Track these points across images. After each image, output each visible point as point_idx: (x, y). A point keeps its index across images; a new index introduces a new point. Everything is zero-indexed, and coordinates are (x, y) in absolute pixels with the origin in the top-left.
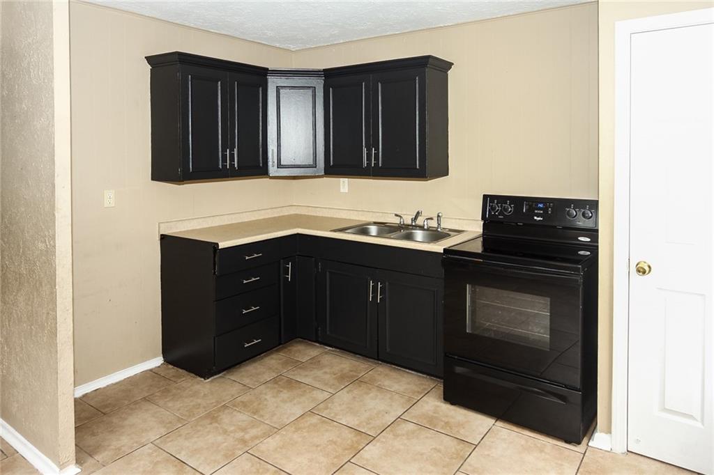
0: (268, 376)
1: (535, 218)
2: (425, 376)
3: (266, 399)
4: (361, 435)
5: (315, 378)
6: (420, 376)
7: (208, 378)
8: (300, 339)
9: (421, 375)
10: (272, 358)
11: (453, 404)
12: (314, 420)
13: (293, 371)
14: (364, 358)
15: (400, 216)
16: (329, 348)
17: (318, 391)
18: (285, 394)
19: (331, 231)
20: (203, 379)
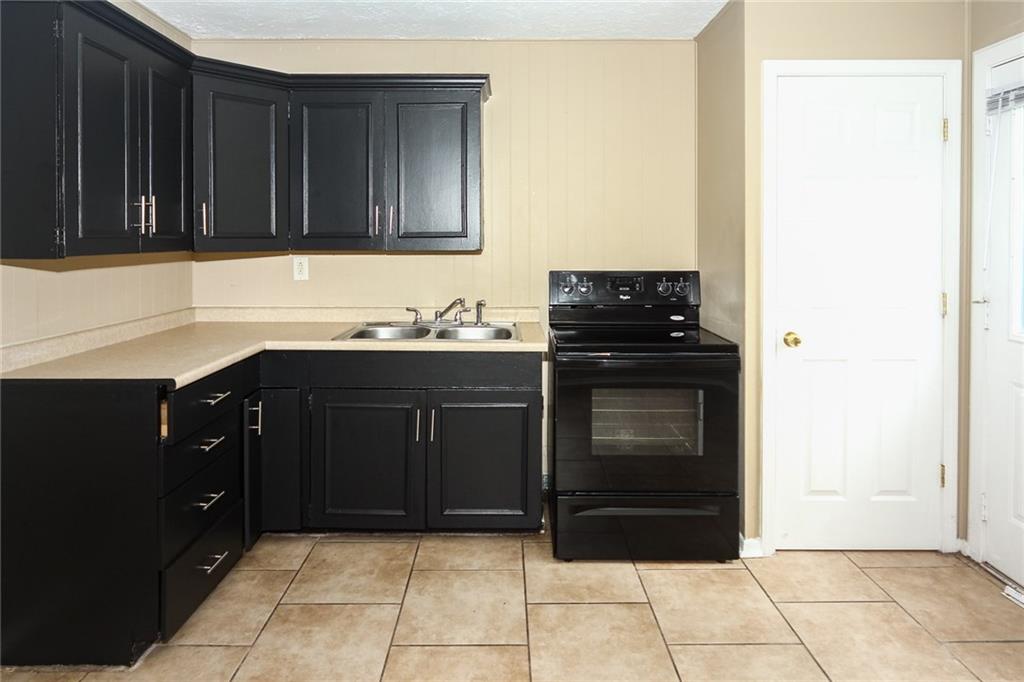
0: (259, 614)
1: (621, 297)
2: (495, 534)
3: (295, 656)
4: (507, 651)
5: (345, 589)
6: (490, 537)
7: (136, 661)
8: (268, 534)
9: (489, 535)
10: (233, 581)
11: (568, 560)
12: (415, 656)
13: (295, 590)
14: (389, 534)
15: (415, 311)
16: (319, 535)
17: (373, 608)
18: (321, 635)
19: (333, 340)
20: (122, 668)
